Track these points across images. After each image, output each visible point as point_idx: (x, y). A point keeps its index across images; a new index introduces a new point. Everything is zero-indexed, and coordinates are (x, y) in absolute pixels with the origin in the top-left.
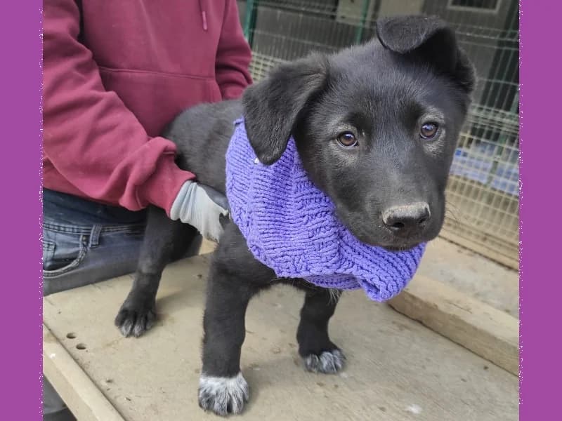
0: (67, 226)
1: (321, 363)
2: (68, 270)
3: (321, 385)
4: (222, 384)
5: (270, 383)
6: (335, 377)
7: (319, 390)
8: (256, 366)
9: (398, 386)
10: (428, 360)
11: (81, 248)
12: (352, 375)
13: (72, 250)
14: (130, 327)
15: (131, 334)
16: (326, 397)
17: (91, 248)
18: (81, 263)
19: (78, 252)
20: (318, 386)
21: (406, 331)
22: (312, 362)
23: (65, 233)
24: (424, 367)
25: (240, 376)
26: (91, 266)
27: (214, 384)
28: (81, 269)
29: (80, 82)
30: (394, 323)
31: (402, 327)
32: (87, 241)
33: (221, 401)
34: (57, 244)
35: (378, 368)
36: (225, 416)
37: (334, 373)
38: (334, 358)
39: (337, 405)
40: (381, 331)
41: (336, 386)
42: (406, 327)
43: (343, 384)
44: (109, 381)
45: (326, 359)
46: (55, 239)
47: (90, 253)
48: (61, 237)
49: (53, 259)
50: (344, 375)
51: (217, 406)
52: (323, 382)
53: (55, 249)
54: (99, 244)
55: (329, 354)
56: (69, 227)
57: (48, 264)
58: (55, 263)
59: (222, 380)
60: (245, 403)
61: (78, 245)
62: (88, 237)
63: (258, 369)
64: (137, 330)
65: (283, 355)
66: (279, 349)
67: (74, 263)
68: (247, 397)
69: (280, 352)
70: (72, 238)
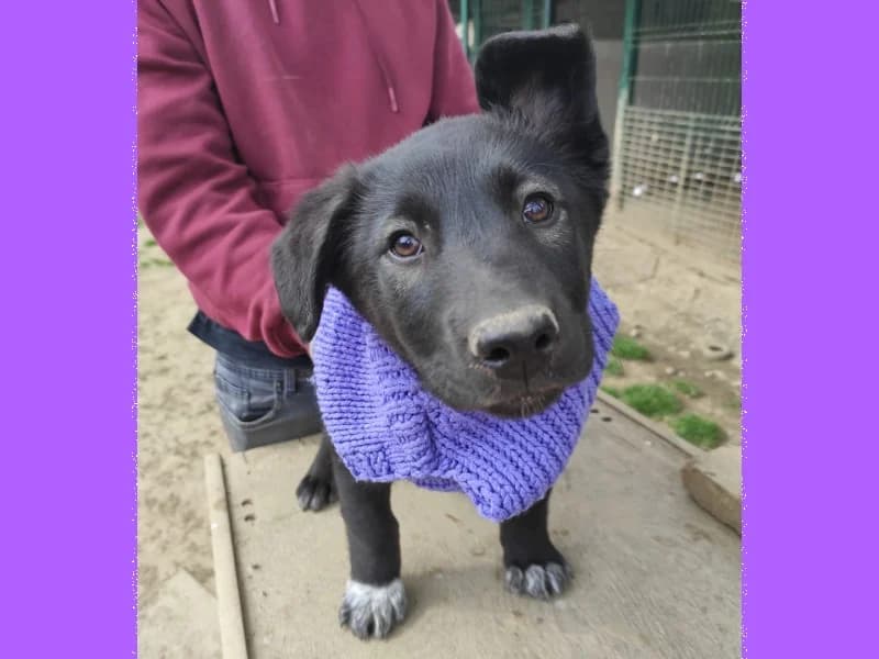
0: (259, 370)
1: (524, 581)
2: (265, 422)
3: (518, 614)
4: (368, 594)
5: (446, 600)
6: (546, 605)
7: (511, 622)
8: (439, 570)
9: (642, 636)
10: (720, 599)
11: (275, 396)
12: (574, 605)
13: (267, 399)
14: (307, 500)
15: (307, 508)
16: (516, 634)
17: (288, 396)
18: (278, 414)
19: (272, 402)
20: (512, 616)
21: (705, 542)
22: (513, 578)
23: (257, 378)
24: (704, 610)
25: (397, 585)
26: (291, 416)
27: (358, 592)
28: (280, 421)
29: (219, 203)
30: (688, 526)
31: (699, 535)
32: (282, 387)
33: (359, 618)
34: (252, 391)
35: (623, 601)
36: (362, 638)
37: (544, 599)
38: (547, 577)
39: (526, 650)
40: (658, 539)
41: (540, 620)
42: (707, 536)
43: (553, 618)
44: (256, 567)
45: (534, 577)
46: (248, 386)
47: (287, 403)
48: (253, 383)
49: (250, 408)
50: (561, 604)
51: (354, 623)
52: (523, 609)
53: (250, 396)
54: (296, 392)
55: (539, 569)
56: (260, 372)
57: (245, 414)
58: (252, 413)
59: (368, 588)
60: (395, 624)
61: (271, 393)
62: (282, 382)
63: (440, 576)
64: (314, 502)
65: (485, 560)
66: (484, 549)
67: (270, 415)
68: (399, 616)
69: (482, 554)
70: (266, 384)
